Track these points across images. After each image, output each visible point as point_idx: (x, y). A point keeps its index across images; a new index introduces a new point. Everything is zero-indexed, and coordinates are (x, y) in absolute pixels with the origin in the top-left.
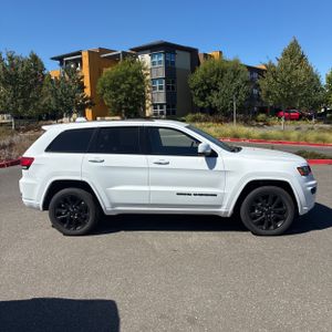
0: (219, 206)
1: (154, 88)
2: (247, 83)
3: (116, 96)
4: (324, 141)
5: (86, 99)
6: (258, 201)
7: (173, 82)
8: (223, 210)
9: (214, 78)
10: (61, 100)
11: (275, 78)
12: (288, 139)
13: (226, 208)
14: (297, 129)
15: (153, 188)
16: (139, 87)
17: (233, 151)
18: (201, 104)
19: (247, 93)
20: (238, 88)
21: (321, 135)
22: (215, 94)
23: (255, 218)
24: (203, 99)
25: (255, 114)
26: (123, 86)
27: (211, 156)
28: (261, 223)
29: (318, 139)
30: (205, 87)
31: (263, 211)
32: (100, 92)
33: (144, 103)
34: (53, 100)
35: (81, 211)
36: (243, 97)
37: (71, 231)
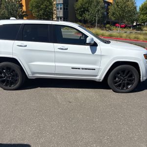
0: (96, 76)
1: (58, 9)
2: (103, 8)
3: (39, 12)
4: (138, 38)
5: (24, 12)
6: (118, 73)
7: (67, 6)
8: (98, 78)
9: (87, 5)
10: (10, 12)
11: (118, 6)
12: (121, 37)
13: (100, 77)
14: (126, 32)
15: (57, 64)
16: (50, 7)
17: (105, 43)
18: (80, 18)
19: (103, 14)
20: (98, 10)
21: (137, 36)
22: (87, 13)
23: (116, 83)
24: (81, 16)
25: (105, 24)
26: (42, 6)
27: (94, 45)
28: (119, 85)
29: (135, 38)
30: (82, 10)
31: (121, 79)
32: (30, 9)
33: (53, 16)
34: (6, 12)
35: (13, 76)
36: (101, 15)
37: (8, 87)
